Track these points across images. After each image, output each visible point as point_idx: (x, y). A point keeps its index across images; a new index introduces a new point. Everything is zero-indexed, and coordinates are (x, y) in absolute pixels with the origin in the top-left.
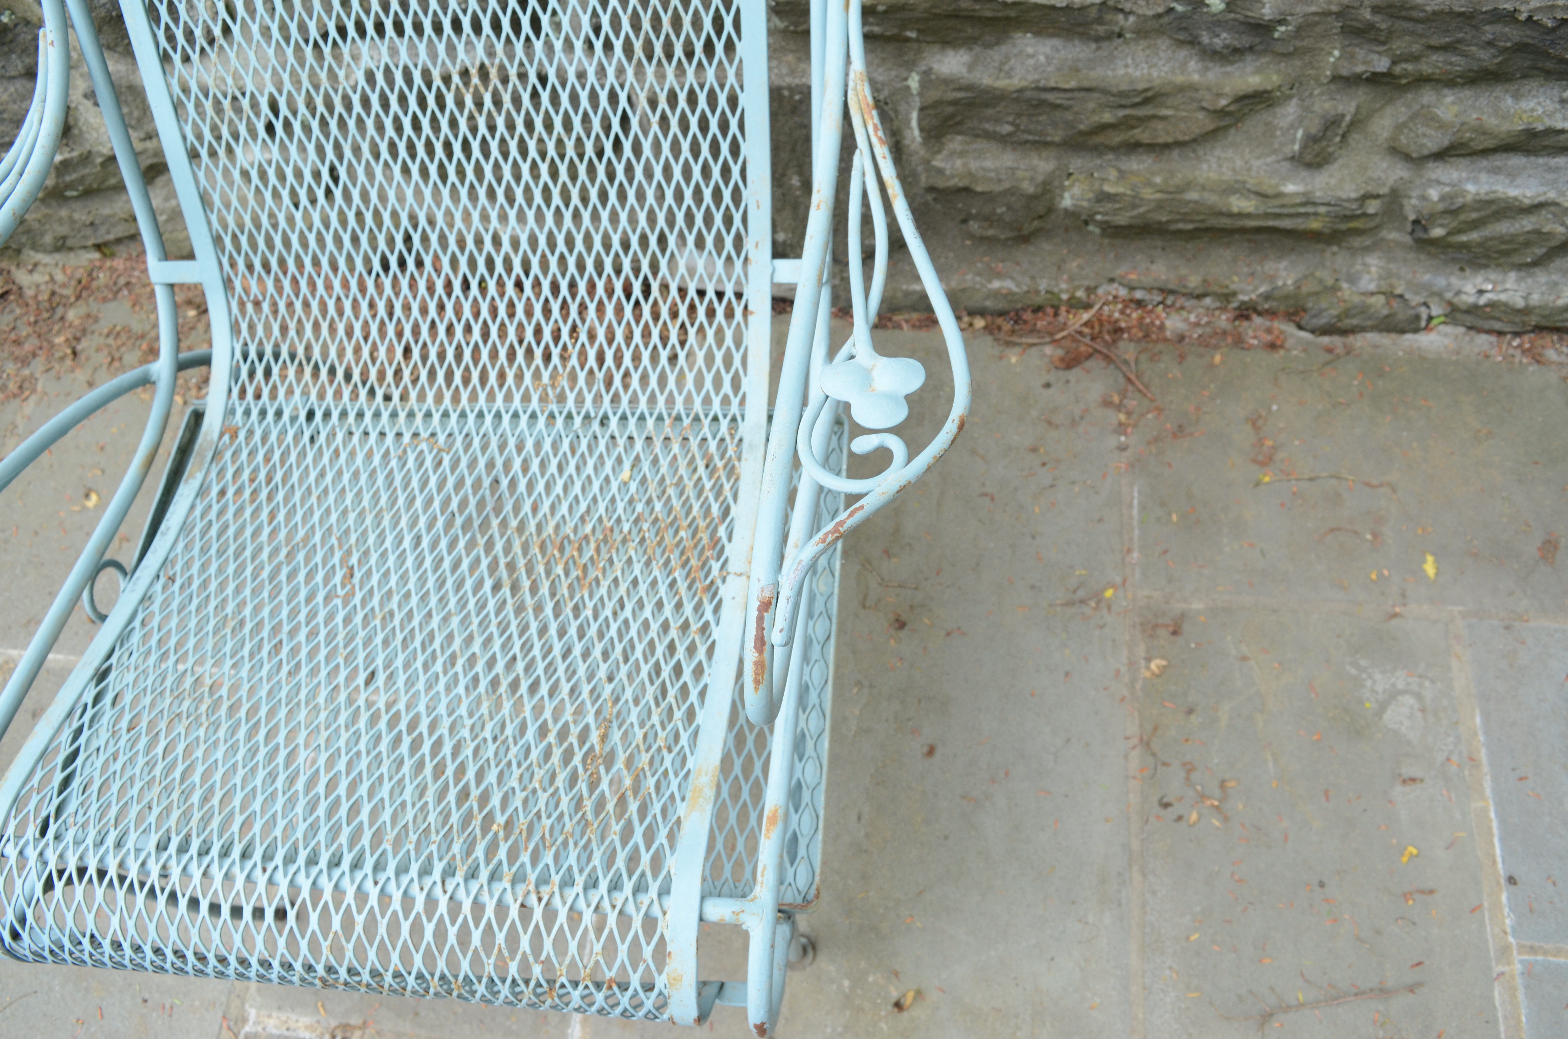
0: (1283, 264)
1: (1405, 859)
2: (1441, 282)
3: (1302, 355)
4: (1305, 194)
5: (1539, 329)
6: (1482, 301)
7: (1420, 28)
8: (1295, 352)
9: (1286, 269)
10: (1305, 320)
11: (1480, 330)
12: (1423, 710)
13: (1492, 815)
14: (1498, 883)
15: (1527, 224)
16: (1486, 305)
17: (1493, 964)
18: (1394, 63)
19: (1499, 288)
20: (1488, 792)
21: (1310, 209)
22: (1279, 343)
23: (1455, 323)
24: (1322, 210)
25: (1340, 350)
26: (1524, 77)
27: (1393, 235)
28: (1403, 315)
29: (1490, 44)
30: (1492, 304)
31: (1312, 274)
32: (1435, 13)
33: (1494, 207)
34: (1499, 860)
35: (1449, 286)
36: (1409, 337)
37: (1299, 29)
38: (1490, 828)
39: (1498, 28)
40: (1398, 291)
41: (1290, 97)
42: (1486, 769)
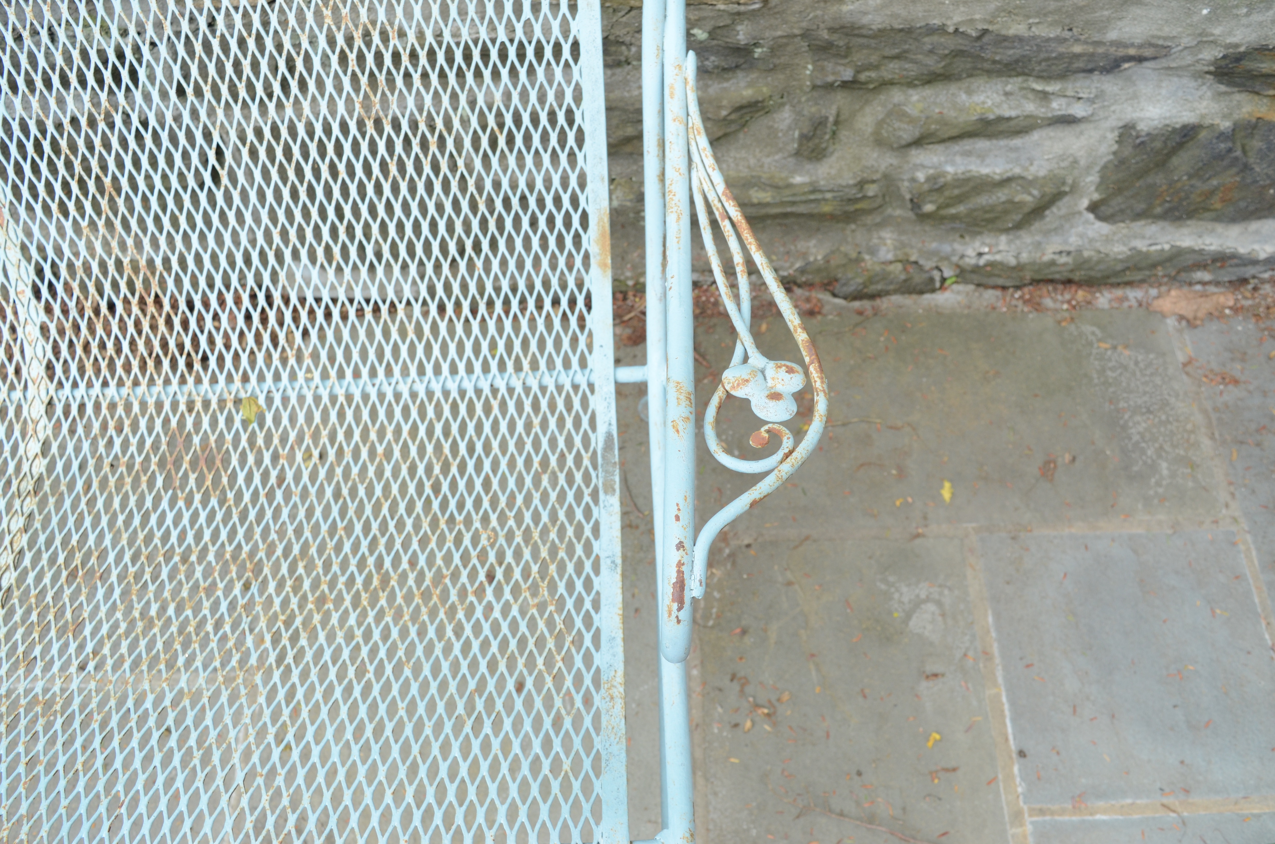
0: (813, 242)
1: (930, 744)
2: (946, 248)
3: (837, 319)
4: (811, 184)
5: (1036, 282)
6: (982, 262)
7: (873, 42)
8: (830, 317)
9: (815, 246)
10: (837, 288)
11: (986, 287)
12: (943, 615)
13: (1004, 699)
14: (1011, 758)
15: (1002, 195)
16: (986, 265)
17: (1008, 827)
18: (858, 72)
19: (994, 250)
20: (1000, 680)
21: (818, 196)
22: (816, 310)
23: (966, 282)
24: (829, 196)
25: (869, 312)
26: (970, 76)
27: (898, 212)
28: (918, 278)
29: (931, 51)
30: (991, 264)
31: (838, 249)
32: (880, 30)
33: (971, 184)
34: (1011, 737)
35: (954, 250)
36: (927, 296)
37: (772, 49)
38: (1003, 711)
39: (935, 38)
40: (913, 258)
41: (783, 105)
42: (998, 660)
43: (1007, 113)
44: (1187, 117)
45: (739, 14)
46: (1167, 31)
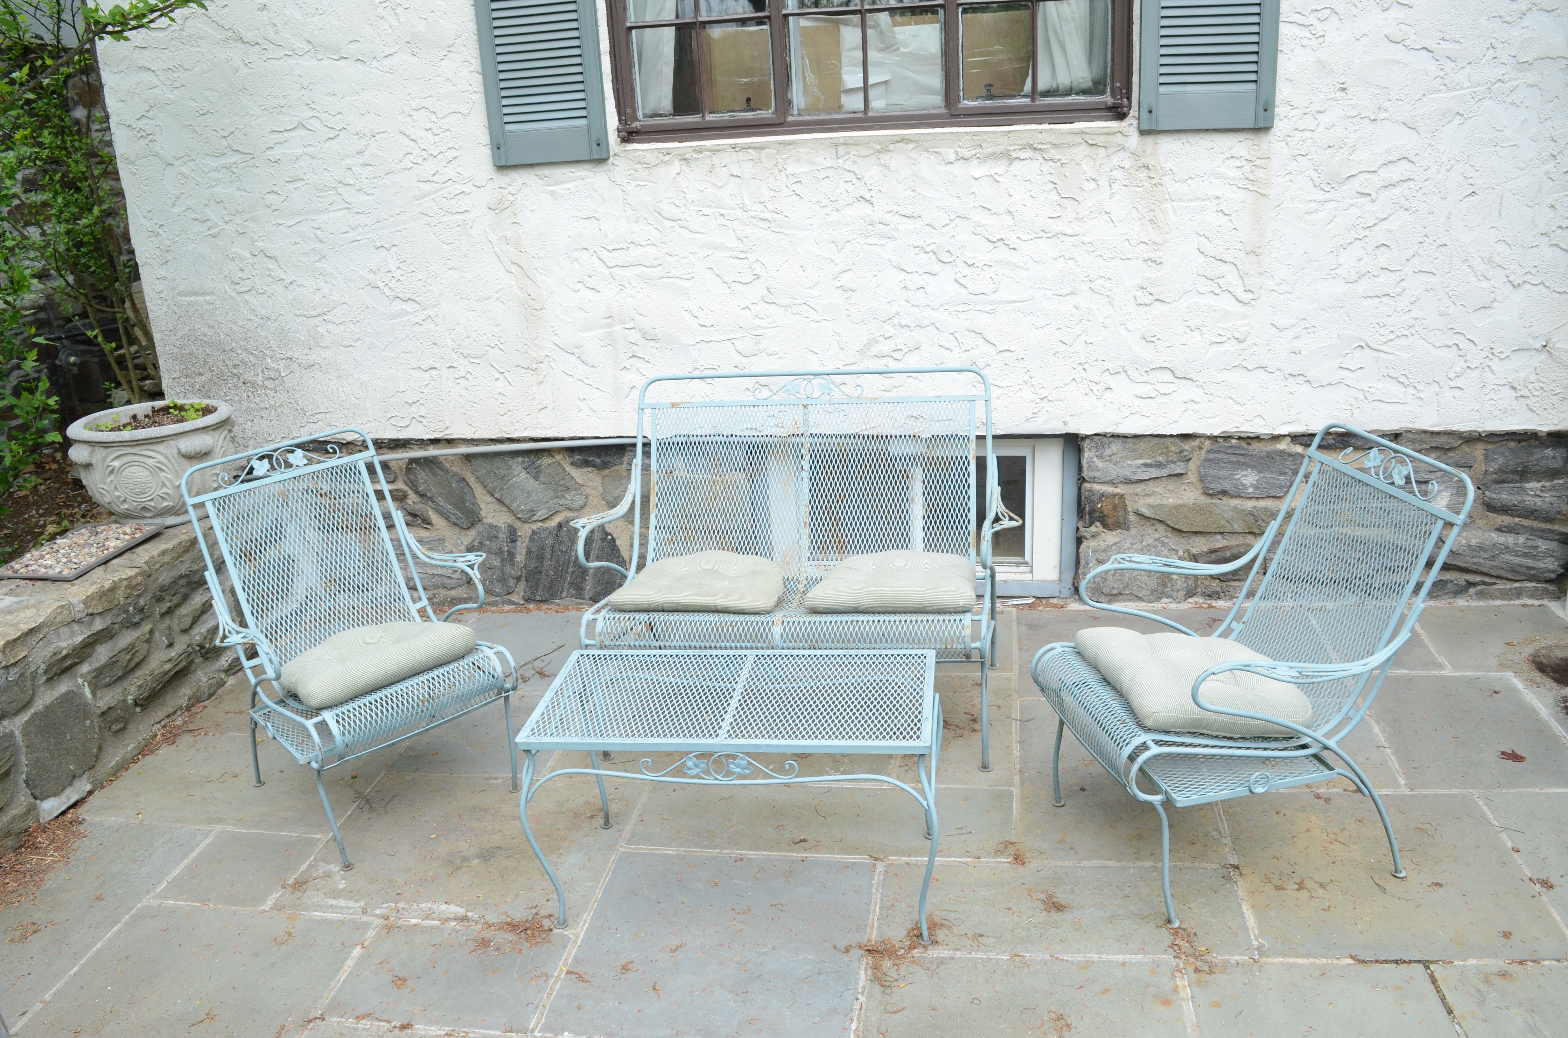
3: (214, 702)
4: (176, 655)
7: (169, 590)
8: (211, 704)
9: (183, 689)
10: (203, 698)
18: (169, 604)
21: (180, 660)
25: (218, 697)
27: (198, 659)
28: (218, 681)
29: (181, 587)
31: (192, 686)
32: (169, 584)
36: (226, 685)
39: (182, 581)
40: (211, 677)
41: (156, 628)
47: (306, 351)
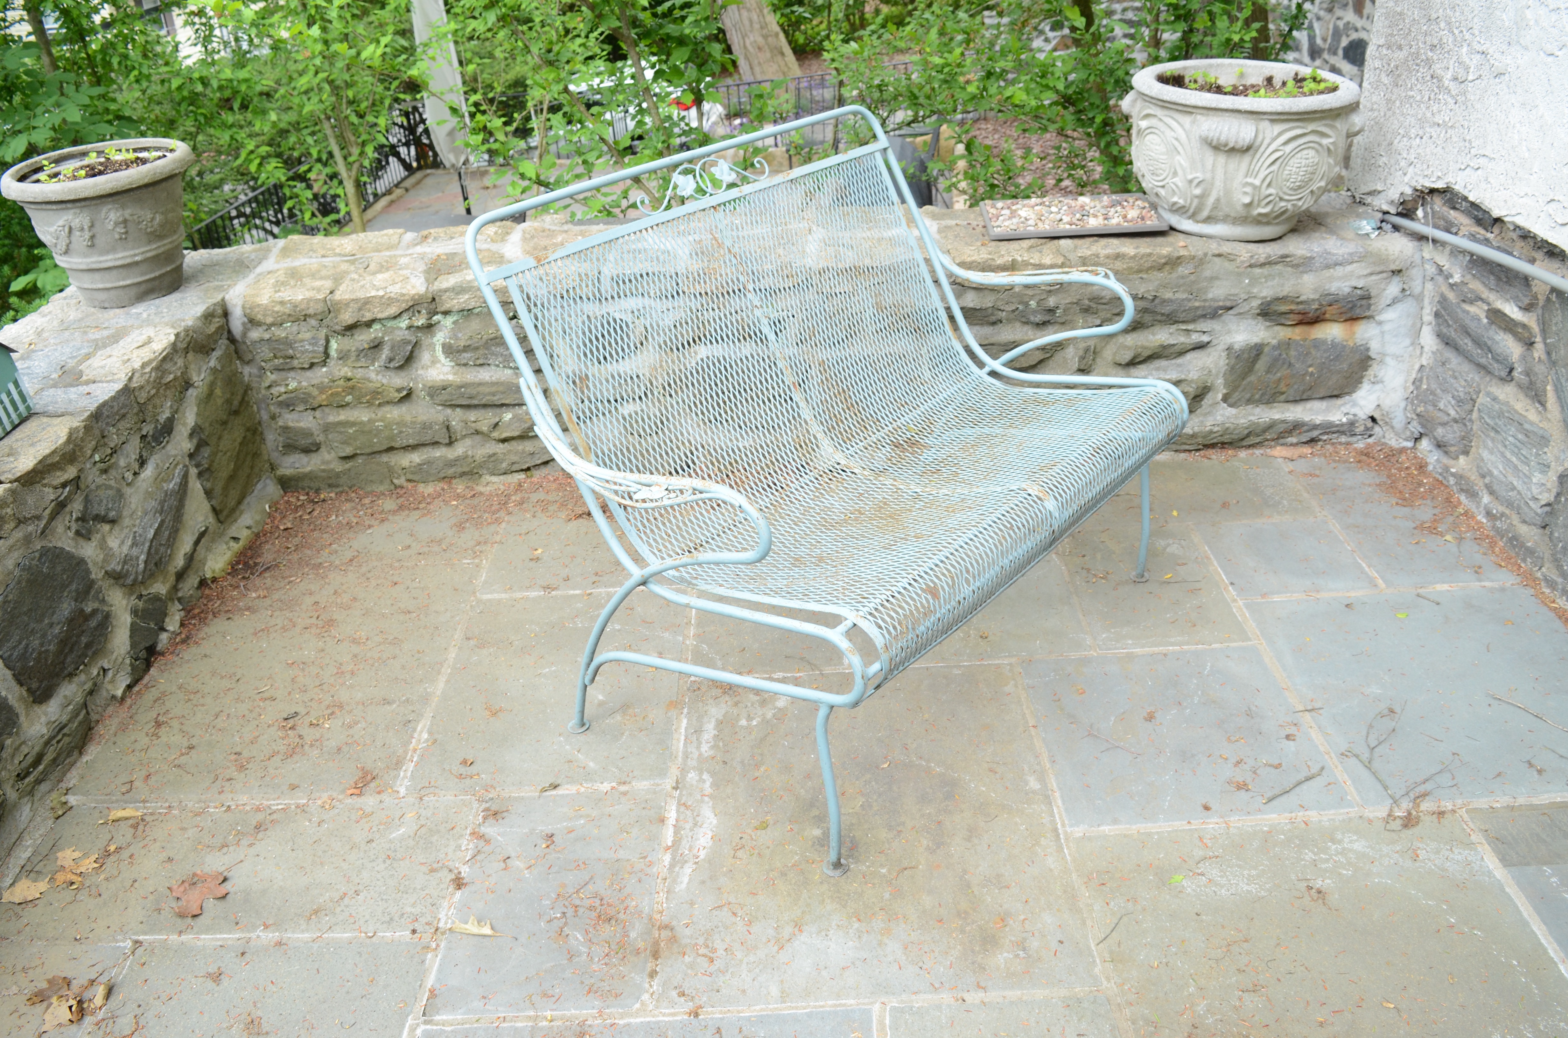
5: (1203, 446)
12: (1182, 548)
13: (1219, 569)
14: (1227, 585)
17: (1231, 603)
20: (1216, 564)
34: (1225, 579)
38: (1219, 572)
42: (1213, 559)
43: (1172, 342)
44: (1255, 339)
45: (1050, 291)
46: (1233, 291)
47: (1504, 47)
